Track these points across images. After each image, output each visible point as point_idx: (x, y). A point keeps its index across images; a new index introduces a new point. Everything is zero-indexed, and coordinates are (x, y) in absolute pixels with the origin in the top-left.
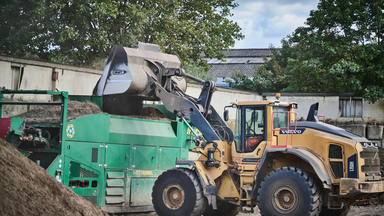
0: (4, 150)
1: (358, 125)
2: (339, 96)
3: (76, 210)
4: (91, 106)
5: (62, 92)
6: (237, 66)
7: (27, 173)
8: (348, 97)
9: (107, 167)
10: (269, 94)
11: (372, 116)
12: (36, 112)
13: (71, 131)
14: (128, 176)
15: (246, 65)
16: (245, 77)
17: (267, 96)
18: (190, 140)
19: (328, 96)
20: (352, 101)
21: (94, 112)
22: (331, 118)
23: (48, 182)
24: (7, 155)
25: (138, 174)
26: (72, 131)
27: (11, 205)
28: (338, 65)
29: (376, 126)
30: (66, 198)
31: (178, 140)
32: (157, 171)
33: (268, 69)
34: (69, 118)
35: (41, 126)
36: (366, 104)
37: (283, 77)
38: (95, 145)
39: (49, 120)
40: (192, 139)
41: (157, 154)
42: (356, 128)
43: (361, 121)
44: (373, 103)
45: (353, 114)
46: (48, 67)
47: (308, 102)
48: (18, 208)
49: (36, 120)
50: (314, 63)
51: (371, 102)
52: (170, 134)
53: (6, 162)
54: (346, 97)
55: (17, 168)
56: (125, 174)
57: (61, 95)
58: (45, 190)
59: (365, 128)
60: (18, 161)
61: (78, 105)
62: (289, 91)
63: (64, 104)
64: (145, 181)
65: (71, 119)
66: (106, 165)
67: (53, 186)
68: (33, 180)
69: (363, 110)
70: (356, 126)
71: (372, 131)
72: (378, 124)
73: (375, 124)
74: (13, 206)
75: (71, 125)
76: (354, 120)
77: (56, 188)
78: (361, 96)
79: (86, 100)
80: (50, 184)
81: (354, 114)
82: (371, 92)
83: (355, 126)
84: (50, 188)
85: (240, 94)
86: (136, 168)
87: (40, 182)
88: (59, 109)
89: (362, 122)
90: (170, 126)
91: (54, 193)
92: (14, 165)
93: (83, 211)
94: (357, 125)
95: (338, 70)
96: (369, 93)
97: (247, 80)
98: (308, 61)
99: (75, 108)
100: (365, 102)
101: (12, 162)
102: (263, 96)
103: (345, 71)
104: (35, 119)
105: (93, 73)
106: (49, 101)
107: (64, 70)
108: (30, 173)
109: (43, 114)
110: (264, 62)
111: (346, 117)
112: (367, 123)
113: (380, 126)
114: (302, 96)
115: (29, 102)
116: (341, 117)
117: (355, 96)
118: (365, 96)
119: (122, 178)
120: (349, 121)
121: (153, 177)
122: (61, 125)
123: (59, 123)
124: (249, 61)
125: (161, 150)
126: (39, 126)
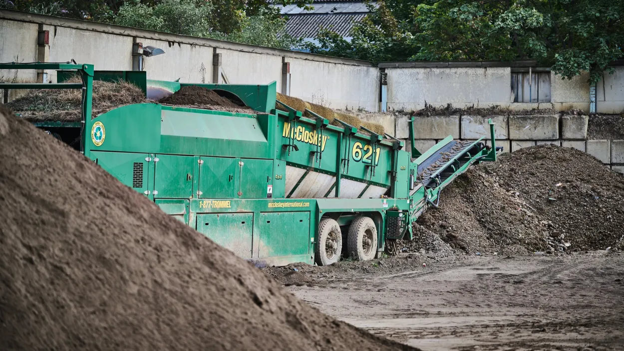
0: (90, 168)
1: (547, 116)
2: (511, 67)
3: (229, 274)
4: (128, 90)
5: (83, 66)
6: (317, 18)
7: (134, 209)
8: (527, 69)
9: (158, 195)
10: (390, 65)
11: (568, 100)
12: (31, 102)
13: (98, 134)
14: (192, 210)
15: (331, 16)
16: (337, 36)
17: (388, 68)
18: (289, 145)
19: (491, 66)
20: (533, 76)
21: (134, 100)
22: (498, 104)
23: (173, 225)
24: (97, 178)
25: (208, 207)
26: (101, 133)
27: (142, 269)
28: (508, 16)
29: (576, 116)
30: (207, 253)
31: (270, 145)
32: (237, 201)
33: (376, 22)
34: (95, 111)
35: (46, 126)
36: (557, 80)
37: (403, 35)
38: (137, 158)
39: (60, 115)
40: (291, 144)
41: (237, 171)
42: (543, 120)
43: (550, 109)
44: (570, 78)
45: (534, 96)
46: (30, 22)
47: (458, 78)
48: (153, 274)
49: (35, 116)
50: (470, 13)
51: (566, 77)
52: (257, 136)
53: (99, 191)
54: (522, 69)
55: (118, 201)
56: (188, 207)
57: (82, 70)
58: (171, 239)
59: (558, 120)
60: (117, 189)
61: (106, 87)
62: (424, 58)
63: (87, 87)
64: (218, 218)
65: (99, 113)
66: (156, 192)
67: (182, 232)
68: (147, 222)
69: (552, 89)
70: (544, 118)
71: (570, 126)
72: (580, 114)
73: (575, 113)
74: (145, 272)
75: (99, 123)
76: (538, 108)
77: (187, 234)
78: (547, 67)
79: (119, 79)
80: (178, 230)
81: (536, 98)
82: (565, 59)
83: (540, 117)
84: (177, 236)
85: (343, 65)
86: (204, 197)
87: (159, 225)
88: (78, 94)
89: (551, 111)
90: (254, 121)
91: (185, 244)
92: (112, 196)
93: (240, 276)
94: (545, 116)
95: (509, 24)
96: (562, 61)
97: (341, 41)
98: (458, 9)
99: (102, 94)
100: (556, 77)
101: (108, 191)
102: (380, 69)
103: (520, 25)
104: (33, 114)
105: (106, 33)
106: (50, 82)
107: (58, 28)
108: (140, 210)
109: (44, 104)
110: (368, 11)
111: (523, 102)
112: (560, 113)
113: (584, 117)
114: (447, 67)
115: (6, 83)
116: (514, 102)
117: (537, 66)
118: (555, 67)
119: (183, 215)
120: (531, 109)
121: (231, 211)
122: (83, 123)
123: (79, 120)
124: (335, 9)
125: (242, 164)
126: (42, 125)
